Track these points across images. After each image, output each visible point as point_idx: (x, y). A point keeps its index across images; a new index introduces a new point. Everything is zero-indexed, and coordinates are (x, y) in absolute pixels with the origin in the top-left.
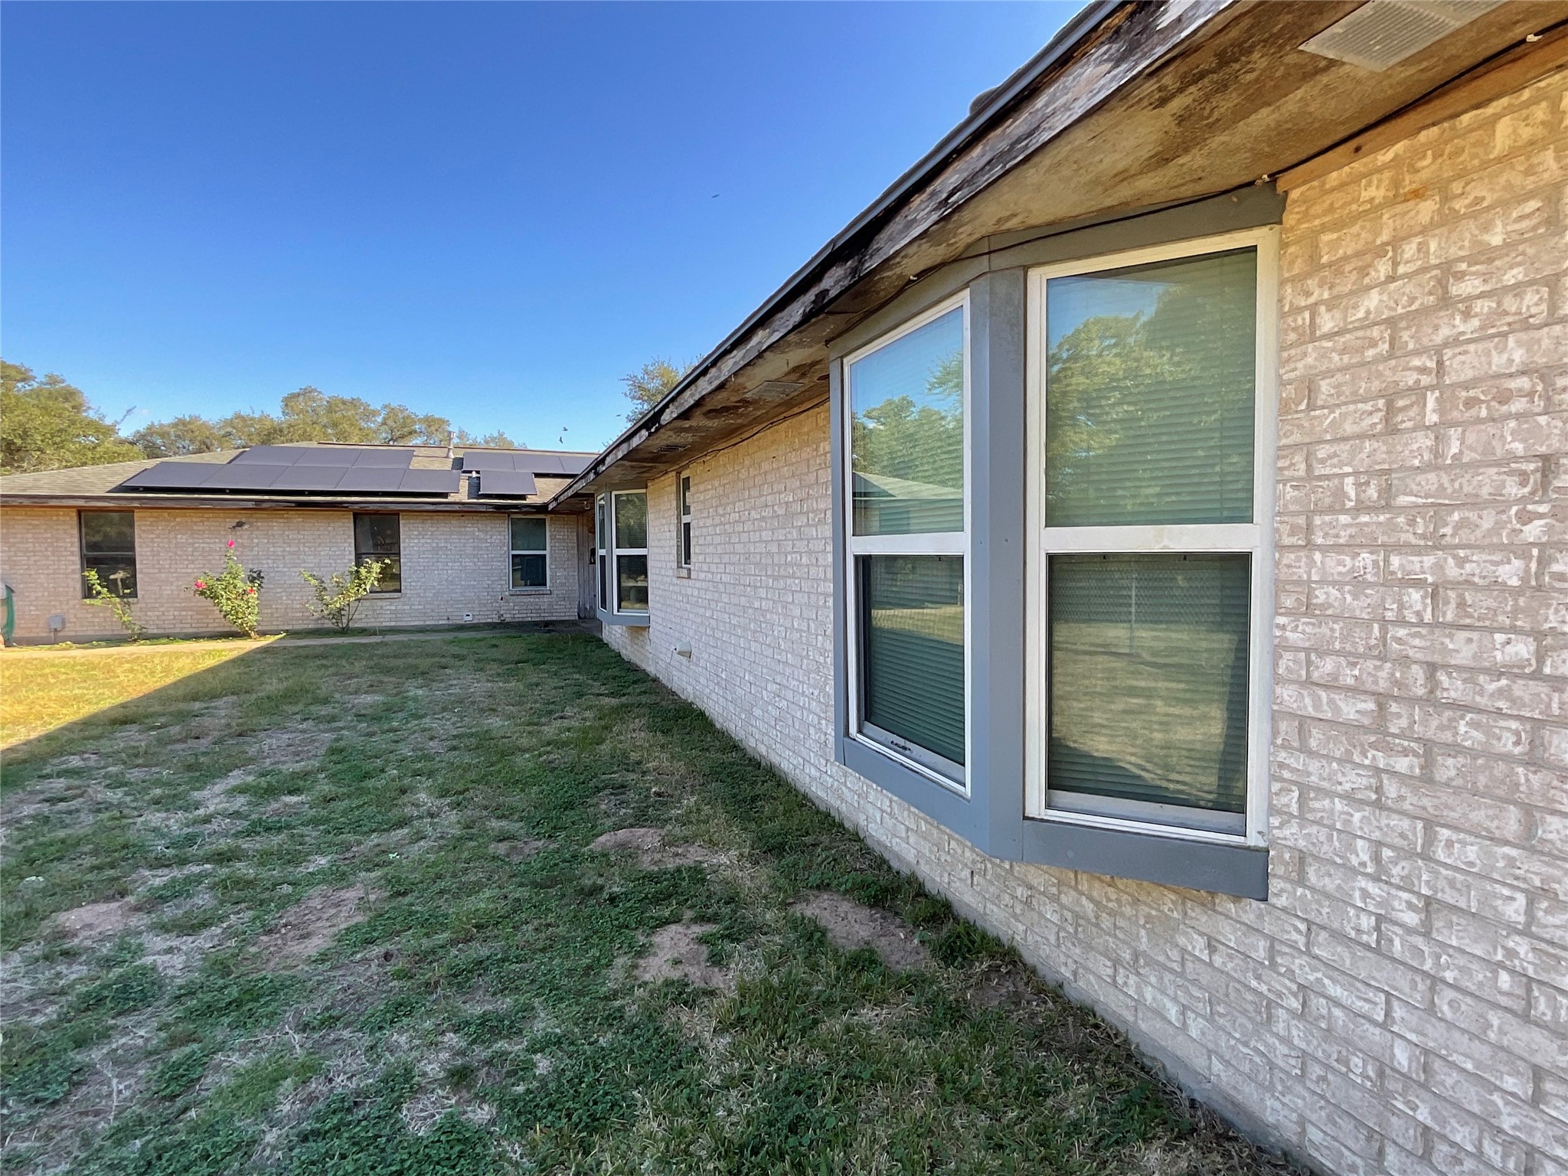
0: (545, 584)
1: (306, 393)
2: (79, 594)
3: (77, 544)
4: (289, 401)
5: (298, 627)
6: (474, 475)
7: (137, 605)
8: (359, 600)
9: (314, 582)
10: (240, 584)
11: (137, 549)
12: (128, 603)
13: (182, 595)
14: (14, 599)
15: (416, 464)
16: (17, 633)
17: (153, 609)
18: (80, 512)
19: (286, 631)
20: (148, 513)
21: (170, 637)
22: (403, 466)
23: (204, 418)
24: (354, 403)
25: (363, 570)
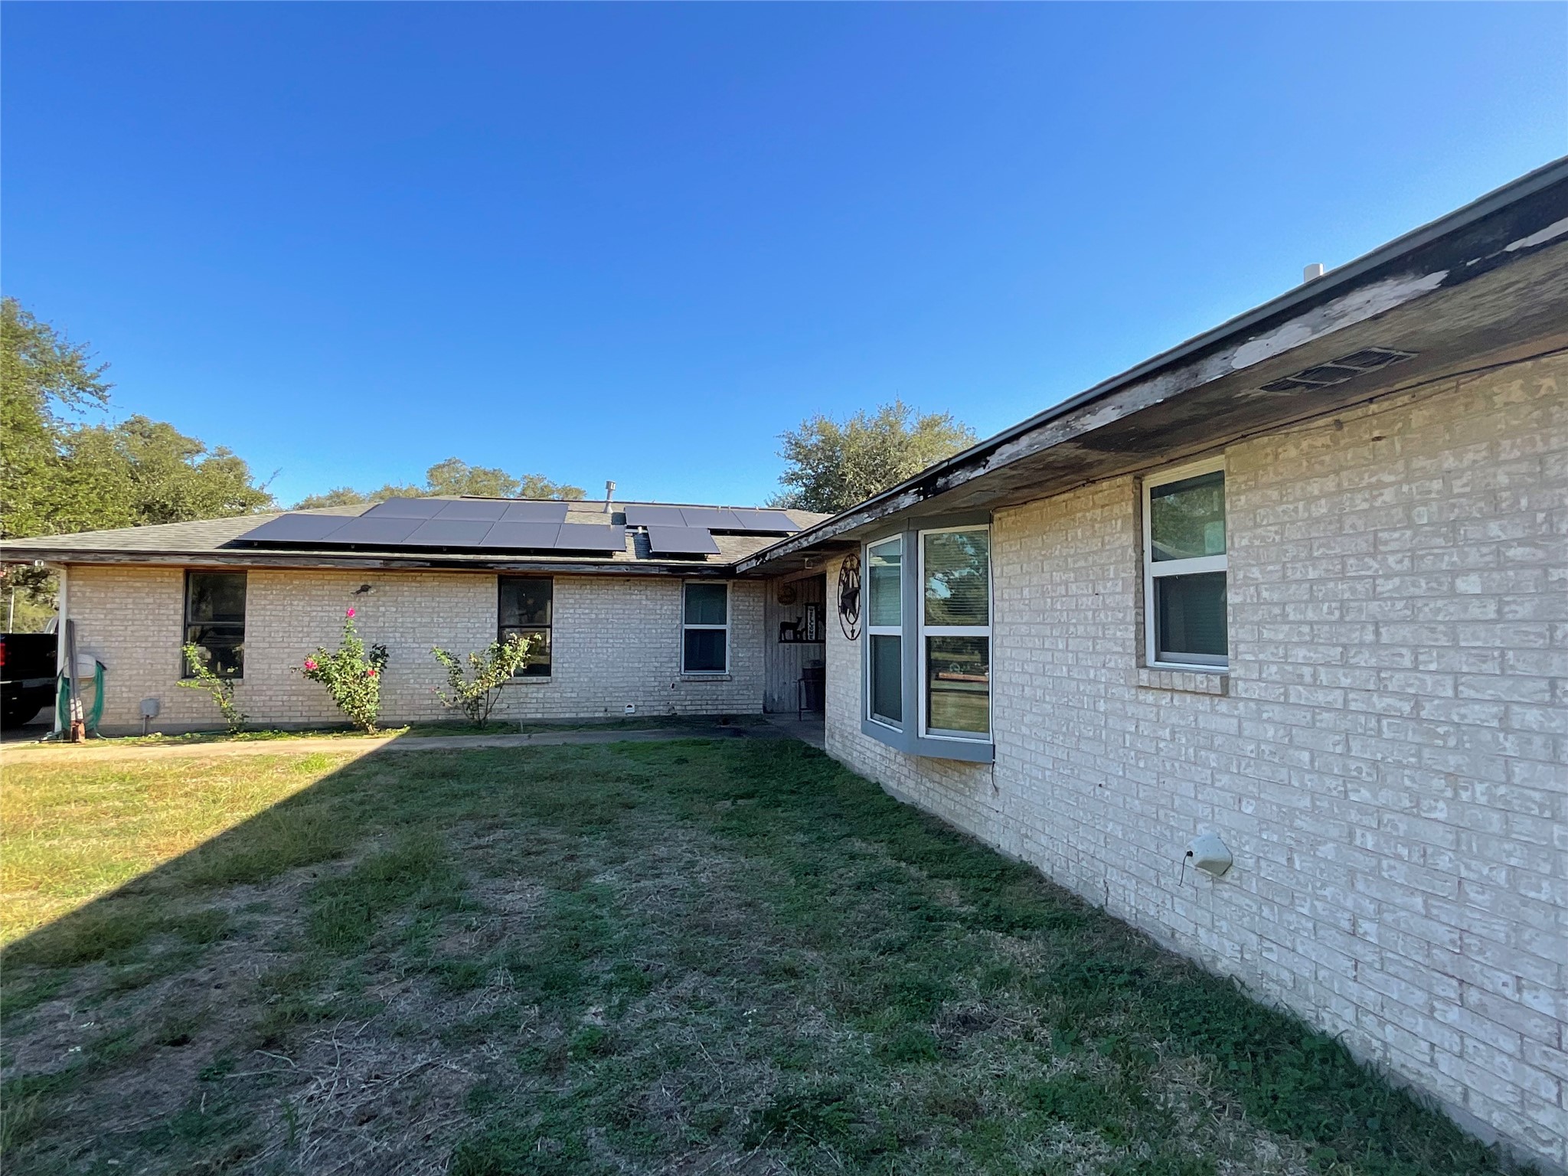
0: (724, 668)
1: (450, 464)
2: (178, 672)
3: (181, 612)
4: (432, 473)
5: (427, 717)
6: (640, 530)
7: (241, 688)
8: (500, 686)
9: (447, 661)
10: (358, 663)
11: (247, 618)
12: (231, 685)
13: (293, 677)
14: (106, 678)
15: (571, 518)
16: (106, 720)
17: (260, 693)
18: (188, 572)
19: (411, 724)
20: (262, 574)
21: (277, 729)
22: (558, 521)
23: (356, 490)
24: (495, 474)
25: (507, 648)
